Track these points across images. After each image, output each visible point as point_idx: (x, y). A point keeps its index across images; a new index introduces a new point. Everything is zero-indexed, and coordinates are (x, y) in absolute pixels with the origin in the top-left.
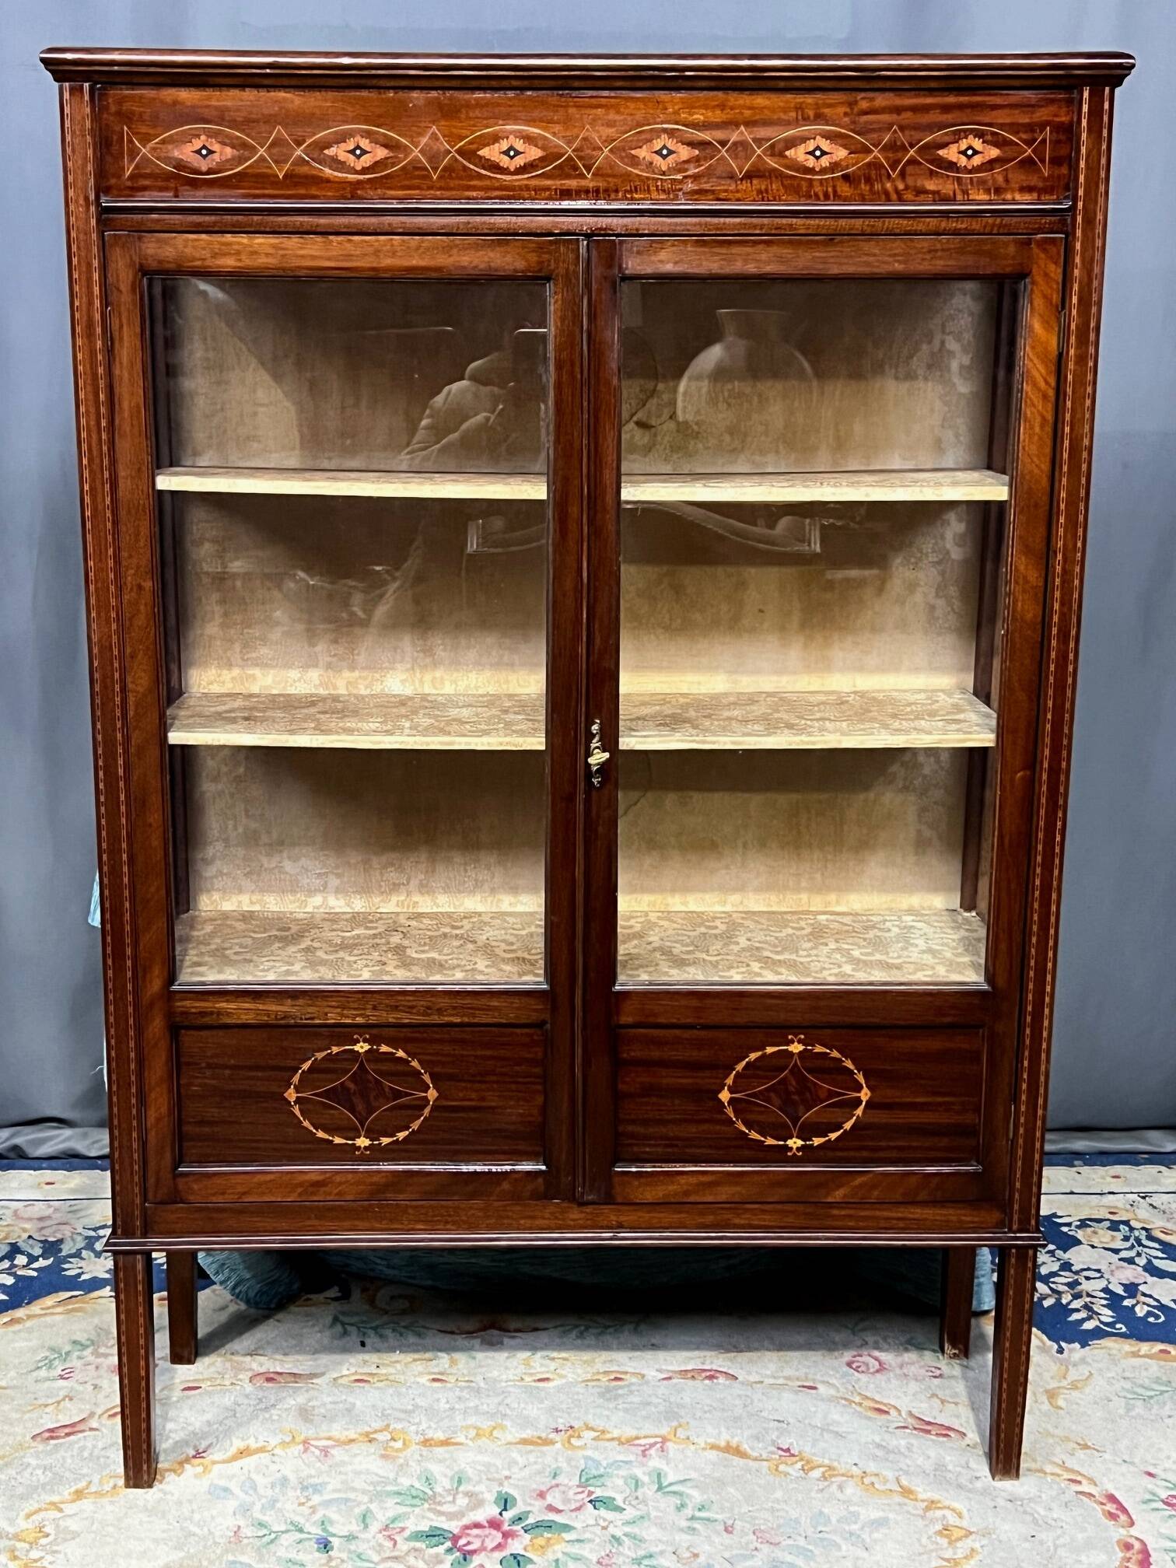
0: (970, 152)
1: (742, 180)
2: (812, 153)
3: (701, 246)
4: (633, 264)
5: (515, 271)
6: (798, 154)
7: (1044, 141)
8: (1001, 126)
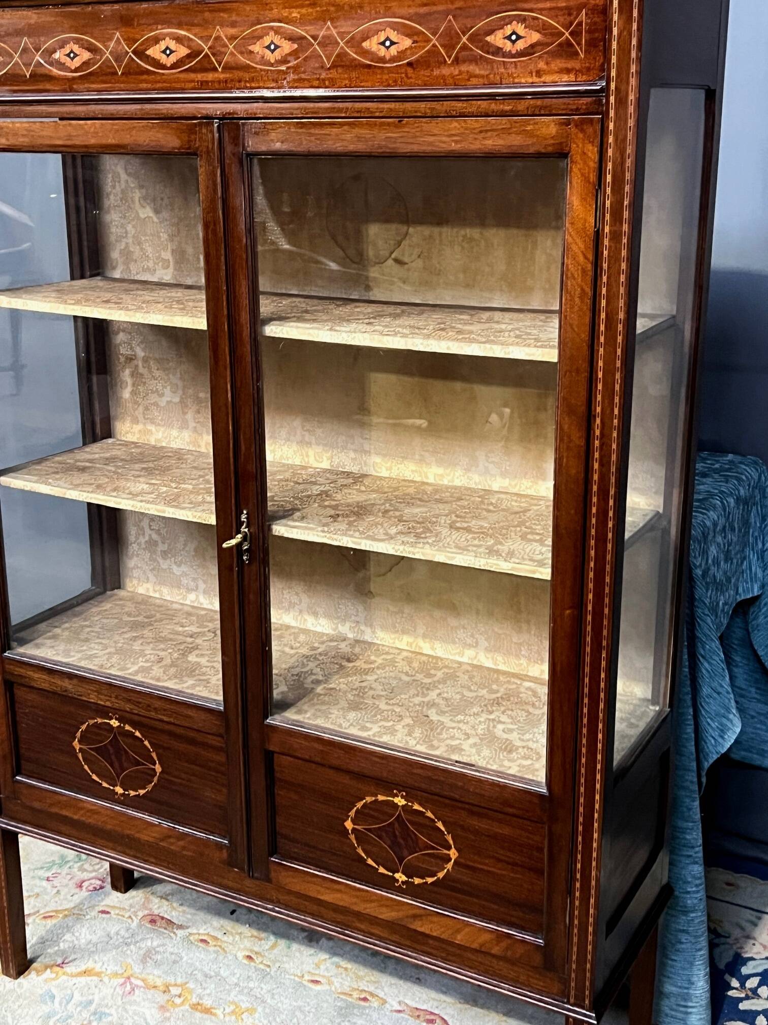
0: (514, 37)
1: (329, 69)
2: (383, 43)
3: (301, 128)
4: (252, 144)
5: (174, 148)
6: (371, 45)
7: (580, 24)
8: (540, 11)
